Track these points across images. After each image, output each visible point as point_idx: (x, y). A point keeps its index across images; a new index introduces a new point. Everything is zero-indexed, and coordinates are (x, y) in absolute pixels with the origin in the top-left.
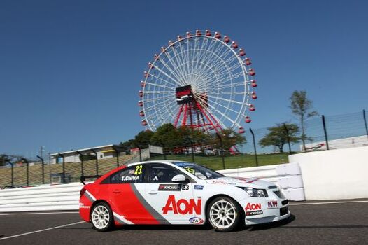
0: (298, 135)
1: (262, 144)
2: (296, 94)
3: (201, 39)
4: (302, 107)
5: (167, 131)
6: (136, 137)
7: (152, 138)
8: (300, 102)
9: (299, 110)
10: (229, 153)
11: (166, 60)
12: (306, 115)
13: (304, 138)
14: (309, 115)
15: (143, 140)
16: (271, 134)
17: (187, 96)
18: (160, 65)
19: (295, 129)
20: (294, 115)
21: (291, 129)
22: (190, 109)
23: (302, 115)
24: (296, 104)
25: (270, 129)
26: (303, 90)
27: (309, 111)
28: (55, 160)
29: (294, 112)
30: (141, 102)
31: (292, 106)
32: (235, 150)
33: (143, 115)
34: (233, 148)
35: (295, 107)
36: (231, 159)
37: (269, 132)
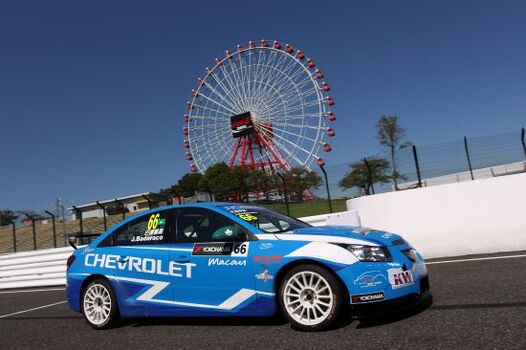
0: (389, 173)
1: (342, 185)
2: (384, 120)
3: (268, 52)
4: (391, 136)
5: (219, 172)
6: (180, 181)
7: (200, 183)
8: (389, 129)
9: (389, 141)
10: (300, 198)
11: (221, 76)
12: (397, 148)
13: (396, 176)
14: (402, 147)
15: (189, 185)
16: (355, 172)
17: (245, 127)
18: (213, 82)
19: (385, 165)
20: (382, 147)
21: (379, 166)
22: (250, 144)
23: (393, 147)
24: (384, 132)
25: (353, 166)
26: (393, 115)
27: (401, 142)
28: (74, 216)
29: (383, 143)
30: (187, 142)
31: (380, 136)
32: (309, 195)
33: (191, 159)
34: (306, 192)
35: (383, 137)
36: (303, 206)
37: (351, 170)
